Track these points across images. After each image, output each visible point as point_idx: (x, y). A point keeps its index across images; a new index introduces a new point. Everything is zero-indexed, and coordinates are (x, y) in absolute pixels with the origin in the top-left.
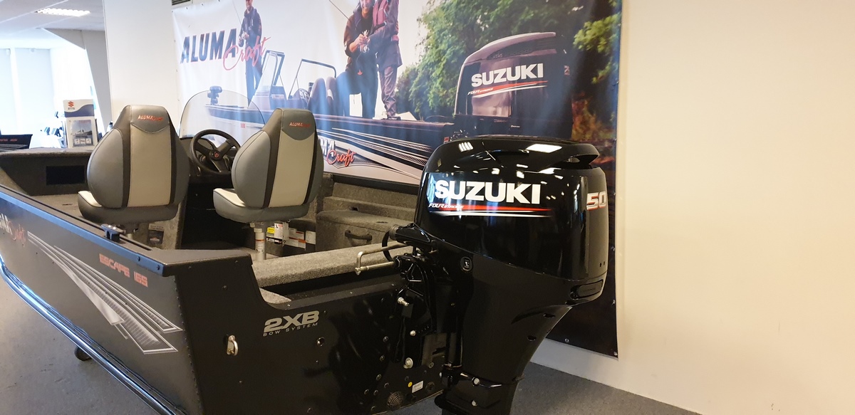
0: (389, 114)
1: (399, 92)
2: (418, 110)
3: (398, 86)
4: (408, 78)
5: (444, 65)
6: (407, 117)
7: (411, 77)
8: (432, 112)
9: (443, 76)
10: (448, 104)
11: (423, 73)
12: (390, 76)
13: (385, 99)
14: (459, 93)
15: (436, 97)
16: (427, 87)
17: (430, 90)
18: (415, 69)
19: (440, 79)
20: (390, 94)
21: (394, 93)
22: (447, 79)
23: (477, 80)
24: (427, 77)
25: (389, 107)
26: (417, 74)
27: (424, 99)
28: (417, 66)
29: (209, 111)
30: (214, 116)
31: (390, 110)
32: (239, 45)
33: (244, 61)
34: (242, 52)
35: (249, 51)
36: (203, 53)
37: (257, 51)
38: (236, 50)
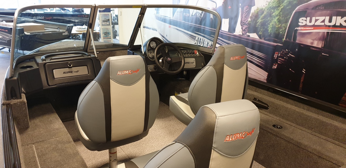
0: (244, 32)
1: (251, 21)
2: (261, 33)
3: (251, 18)
4: (257, 13)
5: (281, 9)
6: (254, 36)
7: (259, 13)
8: (270, 36)
9: (280, 16)
10: (281, 33)
11: (267, 12)
12: (247, 11)
13: (242, 24)
14: (289, 27)
15: (273, 27)
16: (269, 21)
17: (270, 23)
18: (262, 9)
19: (278, 17)
20: (245, 21)
21: (248, 21)
22: (282, 17)
23: (302, 21)
24: (270, 15)
25: (244, 28)
26: (263, 12)
27: (266, 27)
28: (264, 8)
29: (155, 17)
30: (158, 19)
31: (244, 30)
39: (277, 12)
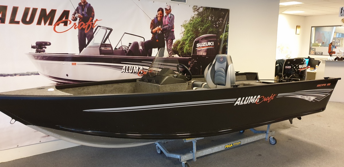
0: (170, 55)
2: (180, 54)
6: (176, 56)
7: (178, 43)
8: (185, 54)
10: (190, 52)
13: (168, 50)
14: (193, 49)
15: (187, 50)
24: (183, 43)
25: (170, 53)
26: (180, 42)
27: (182, 50)
28: (180, 40)
29: (33, 57)
30: (40, 59)
31: (170, 54)
32: (73, 20)
33: (77, 29)
34: (75, 24)
35: (82, 24)
36: (28, 20)
37: (89, 25)
38: (69, 22)
39: (187, 42)
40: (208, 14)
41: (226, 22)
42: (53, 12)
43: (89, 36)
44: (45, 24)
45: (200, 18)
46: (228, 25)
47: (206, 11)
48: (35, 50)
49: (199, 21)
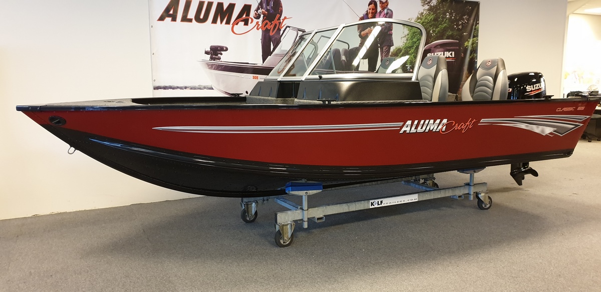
5: (415, 48)
7: (398, 52)
12: (387, 51)
18: (400, 48)
26: (401, 51)
29: (207, 65)
30: (214, 69)
32: (255, 18)
33: (260, 30)
34: (257, 23)
35: (267, 24)
36: (202, 17)
37: (276, 25)
38: (250, 21)
39: (412, 50)
40: (445, 9)
41: (474, 21)
42: (232, 6)
43: (274, 40)
44: (221, 23)
45: (433, 14)
46: (477, 27)
47: (443, 5)
48: (209, 56)
49: (431, 19)
